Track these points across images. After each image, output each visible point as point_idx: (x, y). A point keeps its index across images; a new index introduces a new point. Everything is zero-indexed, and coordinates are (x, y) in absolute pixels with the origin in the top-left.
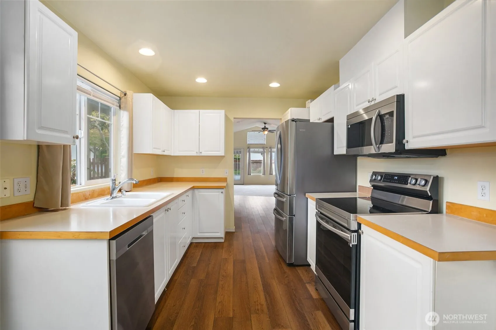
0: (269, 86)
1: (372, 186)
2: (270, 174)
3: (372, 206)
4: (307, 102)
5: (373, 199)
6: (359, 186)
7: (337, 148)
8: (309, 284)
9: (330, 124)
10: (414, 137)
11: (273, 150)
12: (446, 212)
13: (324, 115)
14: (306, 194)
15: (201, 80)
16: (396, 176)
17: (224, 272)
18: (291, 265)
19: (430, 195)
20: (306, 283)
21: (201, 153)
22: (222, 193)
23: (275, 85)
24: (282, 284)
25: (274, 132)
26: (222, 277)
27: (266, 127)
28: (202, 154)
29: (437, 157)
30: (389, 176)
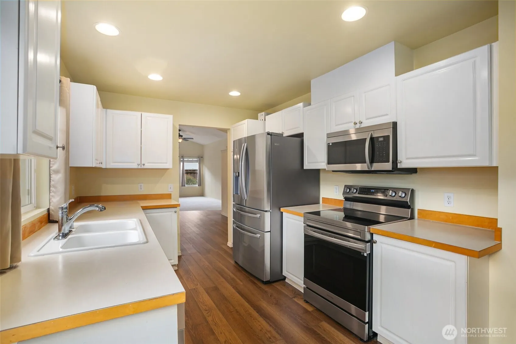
0: (229, 95)
1: (344, 198)
2: (182, 186)
3: (344, 216)
4: (259, 115)
5: (345, 210)
6: (323, 198)
7: (308, 163)
8: (295, 298)
9: (298, 139)
10: (407, 159)
11: (185, 159)
12: (418, 217)
13: (287, 130)
14: (281, 208)
15: (155, 77)
16: (373, 189)
17: (204, 306)
18: (268, 283)
19: (409, 204)
20: (292, 298)
21: (144, 165)
22: (175, 212)
23: (235, 93)
24: (273, 304)
25: (188, 140)
26: (206, 312)
27: (181, 134)
28: (145, 167)
29: (411, 174)
30: (366, 190)
